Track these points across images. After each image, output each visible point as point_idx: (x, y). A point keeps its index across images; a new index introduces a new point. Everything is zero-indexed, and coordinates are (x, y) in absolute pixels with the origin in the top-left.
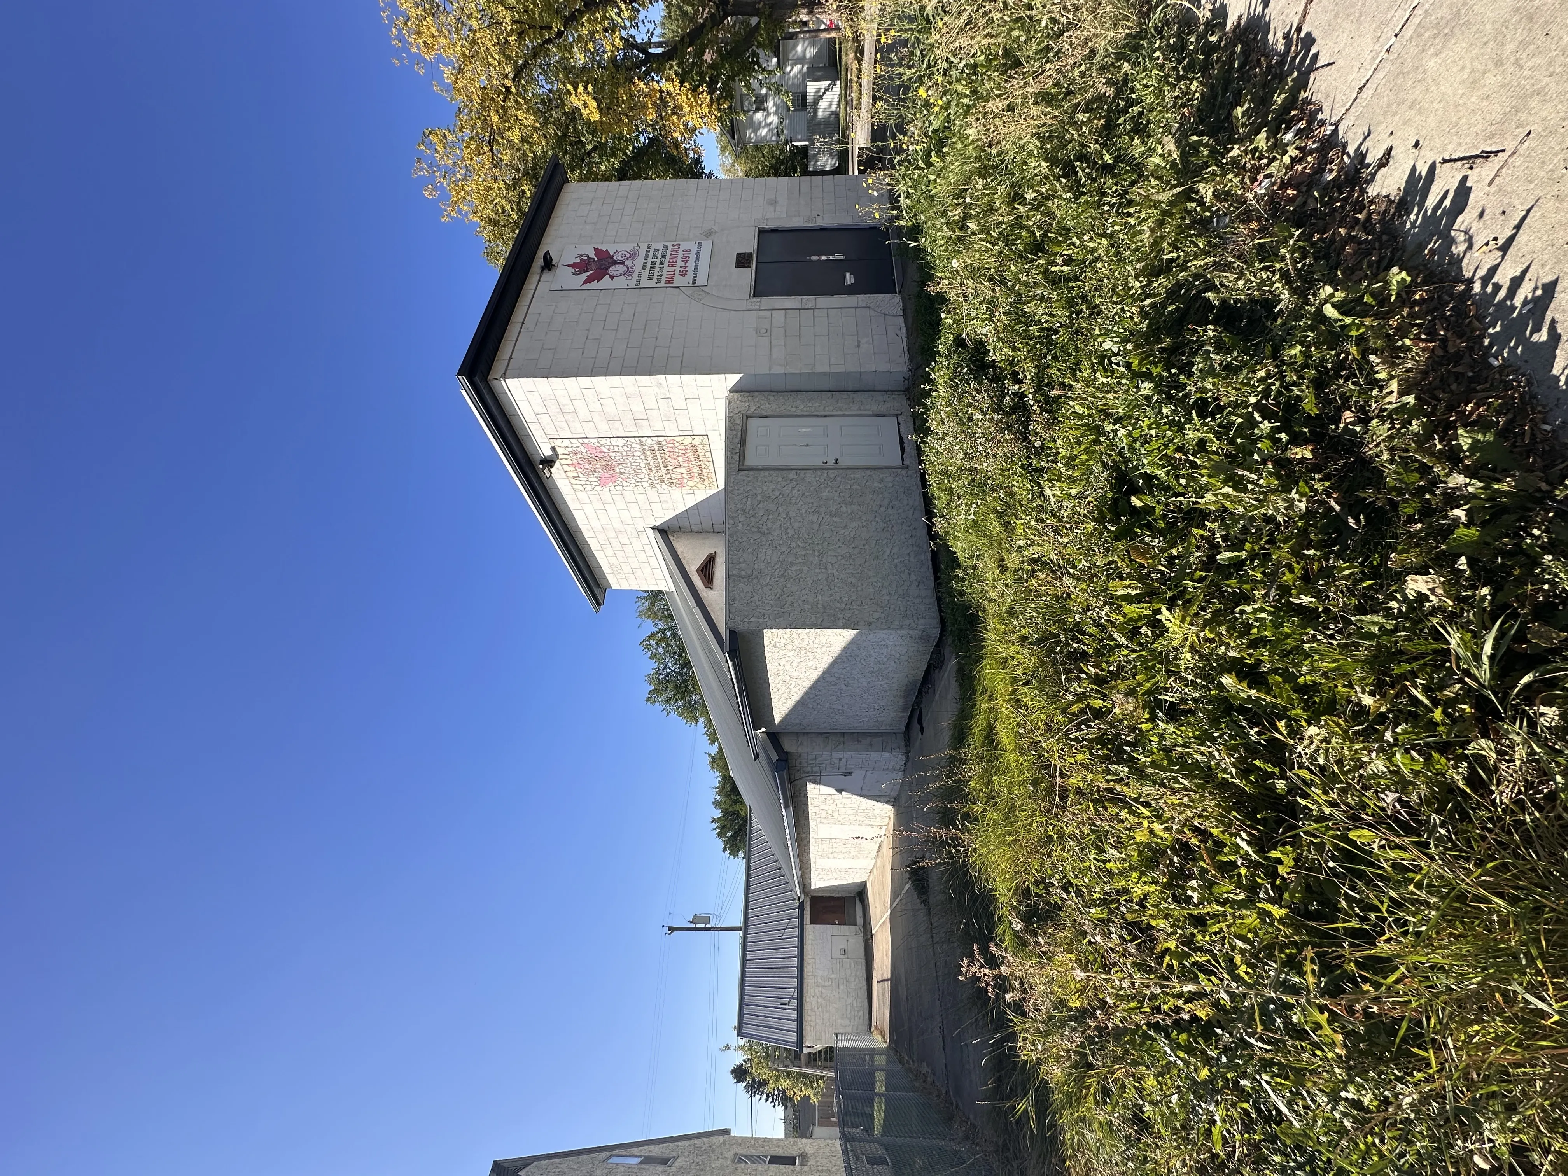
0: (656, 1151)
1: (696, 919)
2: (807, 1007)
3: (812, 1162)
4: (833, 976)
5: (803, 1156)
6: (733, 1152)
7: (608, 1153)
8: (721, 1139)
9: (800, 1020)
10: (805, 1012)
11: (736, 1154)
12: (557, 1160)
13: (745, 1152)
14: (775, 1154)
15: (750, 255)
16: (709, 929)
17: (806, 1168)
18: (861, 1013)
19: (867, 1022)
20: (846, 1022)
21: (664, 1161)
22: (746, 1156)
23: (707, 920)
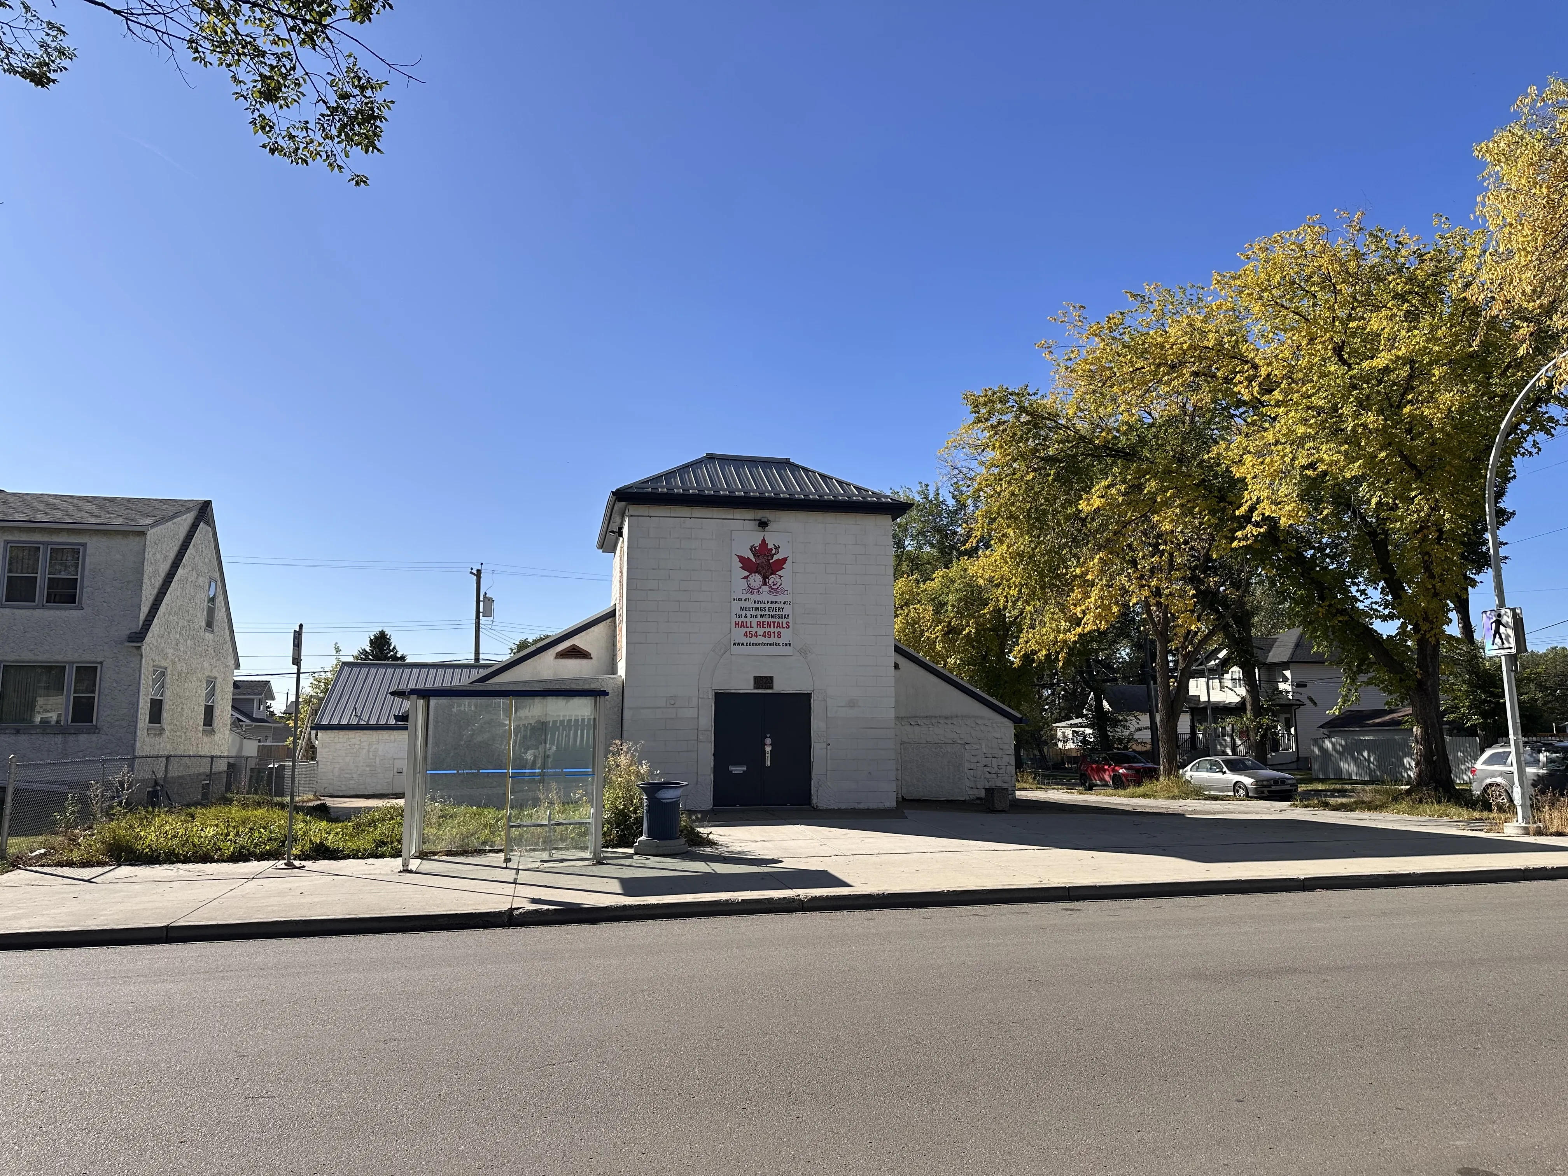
0: (220, 615)
1: (489, 601)
2: (351, 734)
3: (205, 739)
4: (378, 760)
5: (213, 732)
6: (217, 675)
7: (218, 579)
8: (232, 663)
9: (340, 727)
10: (347, 732)
11: (216, 678)
12: (212, 544)
13: (218, 685)
14: (215, 709)
15: (771, 688)
16: (478, 617)
17: (200, 735)
18: (343, 788)
19: (336, 794)
20: (336, 773)
21: (210, 625)
22: (214, 686)
23: (488, 613)
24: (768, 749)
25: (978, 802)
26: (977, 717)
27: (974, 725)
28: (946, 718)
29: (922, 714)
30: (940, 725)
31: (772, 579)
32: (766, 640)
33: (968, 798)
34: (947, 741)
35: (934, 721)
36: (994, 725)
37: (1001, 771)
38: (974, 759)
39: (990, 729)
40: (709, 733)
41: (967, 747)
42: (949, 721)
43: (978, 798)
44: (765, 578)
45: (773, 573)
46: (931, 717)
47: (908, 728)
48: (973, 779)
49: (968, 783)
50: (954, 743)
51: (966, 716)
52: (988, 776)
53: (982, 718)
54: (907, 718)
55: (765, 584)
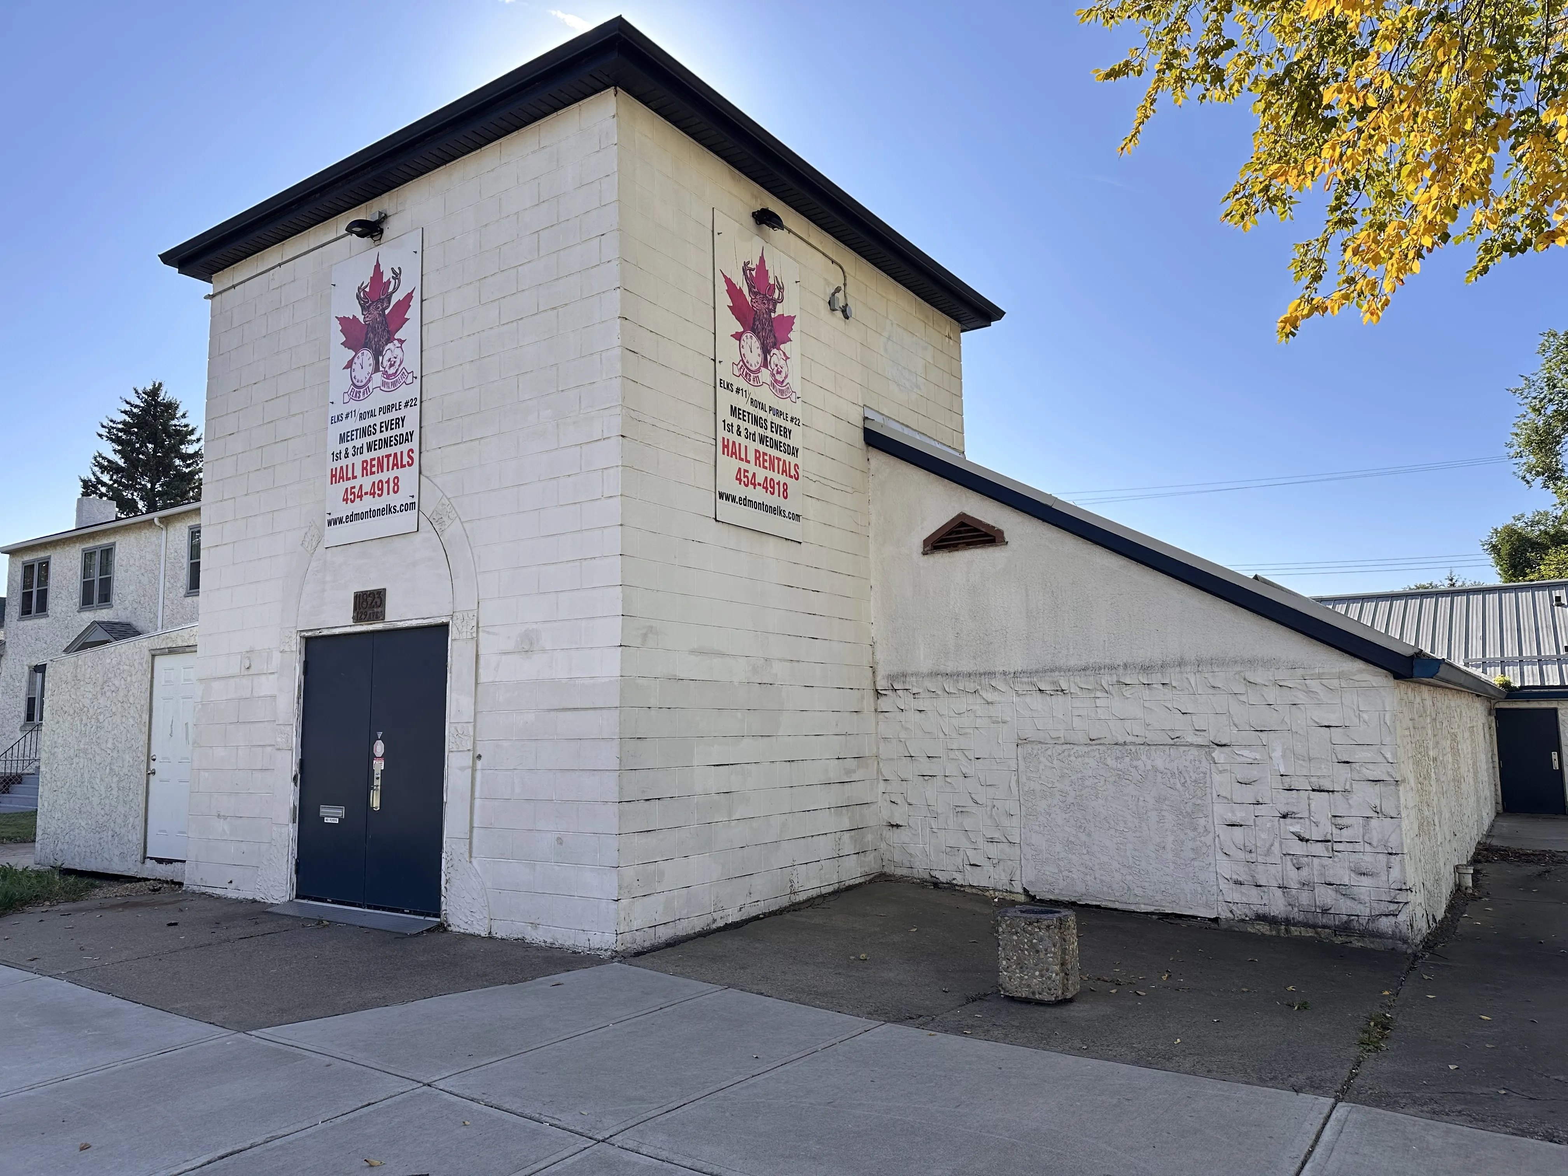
24: (379, 766)
25: (1264, 929)
26: (1251, 662)
27: (1240, 688)
28: (1146, 669)
29: (1073, 662)
30: (1127, 691)
31: (391, 351)
32: (378, 503)
33: (1225, 914)
34: (1152, 737)
35: (1106, 680)
36: (1314, 684)
37: (1346, 834)
38: (1248, 794)
39: (1301, 698)
40: (288, 728)
41: (1217, 753)
42: (1156, 678)
43: (1261, 918)
44: (378, 354)
45: (390, 340)
46: (1098, 669)
47: (1036, 702)
48: (1241, 855)
49: (1226, 868)
50: (1176, 742)
51: (1211, 662)
52: (1298, 848)
53: (1268, 663)
54: (1030, 674)
55: (376, 370)
